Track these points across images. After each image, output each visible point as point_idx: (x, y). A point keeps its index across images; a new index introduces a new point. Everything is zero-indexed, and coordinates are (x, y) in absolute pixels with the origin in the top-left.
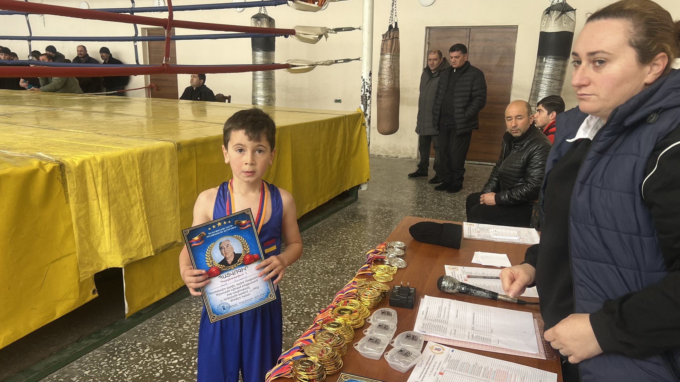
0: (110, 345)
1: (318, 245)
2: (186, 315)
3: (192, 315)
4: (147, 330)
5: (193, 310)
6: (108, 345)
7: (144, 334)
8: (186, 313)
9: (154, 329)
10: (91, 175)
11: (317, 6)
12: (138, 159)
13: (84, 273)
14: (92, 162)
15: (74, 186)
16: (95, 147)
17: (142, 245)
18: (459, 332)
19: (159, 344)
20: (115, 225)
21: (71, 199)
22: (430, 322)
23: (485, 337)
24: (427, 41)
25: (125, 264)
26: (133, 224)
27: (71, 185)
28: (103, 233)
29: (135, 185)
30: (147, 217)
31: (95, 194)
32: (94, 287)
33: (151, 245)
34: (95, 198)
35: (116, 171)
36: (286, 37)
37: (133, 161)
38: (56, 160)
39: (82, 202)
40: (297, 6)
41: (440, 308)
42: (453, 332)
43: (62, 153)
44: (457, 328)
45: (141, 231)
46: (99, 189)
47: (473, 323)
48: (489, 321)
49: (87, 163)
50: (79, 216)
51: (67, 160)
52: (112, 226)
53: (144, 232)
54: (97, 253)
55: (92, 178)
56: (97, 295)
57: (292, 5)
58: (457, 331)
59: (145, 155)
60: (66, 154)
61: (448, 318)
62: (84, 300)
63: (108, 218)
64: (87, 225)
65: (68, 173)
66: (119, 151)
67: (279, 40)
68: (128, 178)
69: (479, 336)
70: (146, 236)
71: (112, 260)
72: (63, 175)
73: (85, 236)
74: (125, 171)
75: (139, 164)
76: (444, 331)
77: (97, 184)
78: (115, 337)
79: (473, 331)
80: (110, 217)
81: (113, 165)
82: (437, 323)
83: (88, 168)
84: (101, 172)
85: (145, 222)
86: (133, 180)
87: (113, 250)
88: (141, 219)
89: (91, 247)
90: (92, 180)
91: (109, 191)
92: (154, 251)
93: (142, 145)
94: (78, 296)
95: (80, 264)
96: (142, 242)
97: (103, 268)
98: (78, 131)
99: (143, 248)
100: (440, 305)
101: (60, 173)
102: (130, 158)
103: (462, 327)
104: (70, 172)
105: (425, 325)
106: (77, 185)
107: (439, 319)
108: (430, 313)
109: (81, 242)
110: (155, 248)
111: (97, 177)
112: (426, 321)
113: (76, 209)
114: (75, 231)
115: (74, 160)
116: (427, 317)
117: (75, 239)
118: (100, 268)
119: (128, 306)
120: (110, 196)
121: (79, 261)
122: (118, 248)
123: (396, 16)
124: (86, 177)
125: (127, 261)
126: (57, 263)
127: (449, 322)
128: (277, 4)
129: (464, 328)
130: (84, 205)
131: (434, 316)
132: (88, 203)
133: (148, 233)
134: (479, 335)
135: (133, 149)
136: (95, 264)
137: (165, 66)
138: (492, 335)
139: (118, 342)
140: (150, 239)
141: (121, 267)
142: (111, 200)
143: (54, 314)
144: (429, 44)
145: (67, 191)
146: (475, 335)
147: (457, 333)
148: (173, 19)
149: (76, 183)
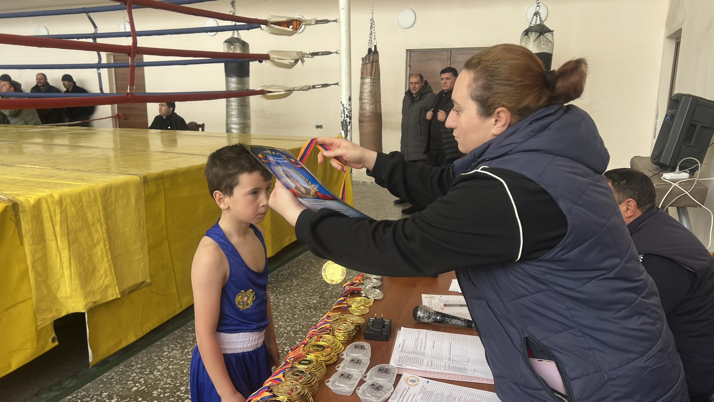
0: (73, 397)
1: (299, 279)
2: (157, 360)
3: (164, 360)
4: (114, 379)
5: (164, 354)
6: (71, 397)
7: (111, 383)
8: (157, 358)
9: (122, 377)
10: (48, 214)
11: (292, 30)
12: (100, 195)
13: (43, 320)
14: (49, 200)
15: (29, 226)
16: (53, 183)
17: (106, 287)
18: (436, 363)
19: (128, 393)
20: (76, 267)
21: (26, 240)
22: (407, 355)
23: (462, 367)
24: (408, 64)
25: (88, 309)
26: (96, 264)
27: (26, 225)
28: (63, 275)
29: (98, 223)
30: (111, 258)
31: (53, 234)
32: (54, 335)
33: (117, 287)
34: (53, 238)
35: (76, 208)
36: (261, 62)
37: (95, 197)
38: (8, 199)
39: (38, 244)
40: (271, 29)
41: (417, 340)
42: (430, 363)
43: (15, 191)
44: (434, 359)
45: (106, 272)
46: (58, 228)
47: (450, 353)
48: (466, 350)
49: (44, 203)
50: (36, 258)
51: (21, 199)
52: (72, 268)
53: (108, 273)
54: (56, 298)
55: (49, 217)
56: (57, 343)
57: (265, 29)
58: (433, 362)
59: (108, 190)
60: (20, 193)
61: (425, 350)
62: (43, 350)
63: (68, 260)
64: (44, 268)
65: (22, 213)
66: (80, 187)
67: (254, 65)
68: (90, 216)
69: (456, 367)
70: (111, 277)
71: (74, 305)
72: (17, 215)
73: (42, 279)
74: (87, 207)
75: (101, 200)
76: (420, 363)
77: (54, 223)
78: (78, 389)
79: (449, 362)
80: (70, 258)
81: (73, 202)
82: (413, 355)
83: (44, 206)
84: (59, 210)
85: (109, 262)
86: (95, 218)
87: (74, 293)
88: (105, 259)
89: (50, 291)
90: (49, 220)
91: (69, 230)
92: (120, 293)
93: (103, 179)
94: (35, 346)
95: (37, 311)
96: (106, 283)
97: (64, 314)
98: (35, 166)
99: (108, 291)
100: (416, 337)
101: (13, 213)
102: (92, 195)
103: (438, 358)
104: (24, 211)
105: (401, 357)
106: (32, 225)
107: (416, 351)
108: (407, 346)
109: (38, 287)
110: (121, 290)
111: (55, 215)
112: (403, 354)
113: (31, 251)
114: (31, 275)
115: (29, 199)
116: (404, 350)
117: (31, 283)
118: (60, 313)
119: (93, 353)
120: (69, 236)
121: (36, 307)
122: (79, 291)
123: (375, 39)
124: (43, 216)
125: (90, 304)
126: (12, 309)
127: (425, 354)
128: (250, 28)
129: (440, 359)
130: (41, 247)
131: (410, 349)
132: (45, 244)
133: (113, 273)
134: (455, 365)
135: (94, 184)
136: (54, 310)
137: (129, 95)
138: (469, 364)
139: (82, 394)
140: (115, 281)
141: (83, 311)
142: (71, 240)
143: (10, 366)
144: (410, 66)
145: (21, 232)
146: (451, 365)
147: (433, 364)
148: (138, 46)
149: (31, 223)
